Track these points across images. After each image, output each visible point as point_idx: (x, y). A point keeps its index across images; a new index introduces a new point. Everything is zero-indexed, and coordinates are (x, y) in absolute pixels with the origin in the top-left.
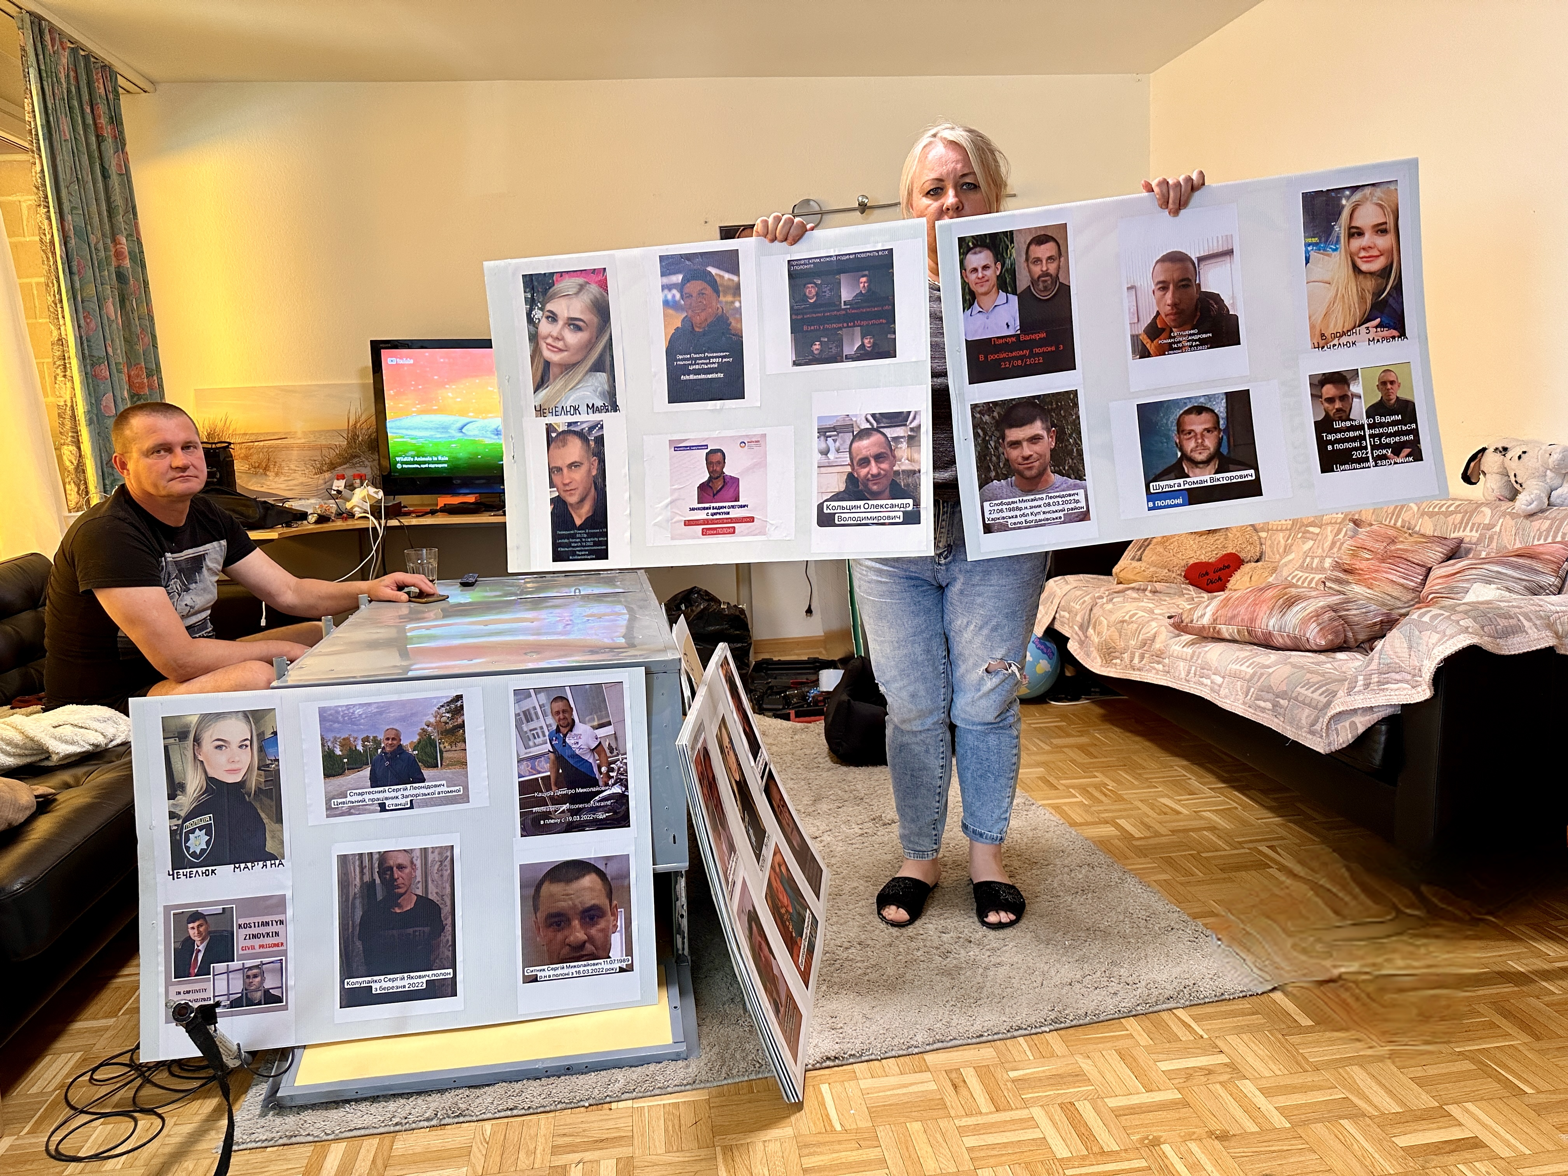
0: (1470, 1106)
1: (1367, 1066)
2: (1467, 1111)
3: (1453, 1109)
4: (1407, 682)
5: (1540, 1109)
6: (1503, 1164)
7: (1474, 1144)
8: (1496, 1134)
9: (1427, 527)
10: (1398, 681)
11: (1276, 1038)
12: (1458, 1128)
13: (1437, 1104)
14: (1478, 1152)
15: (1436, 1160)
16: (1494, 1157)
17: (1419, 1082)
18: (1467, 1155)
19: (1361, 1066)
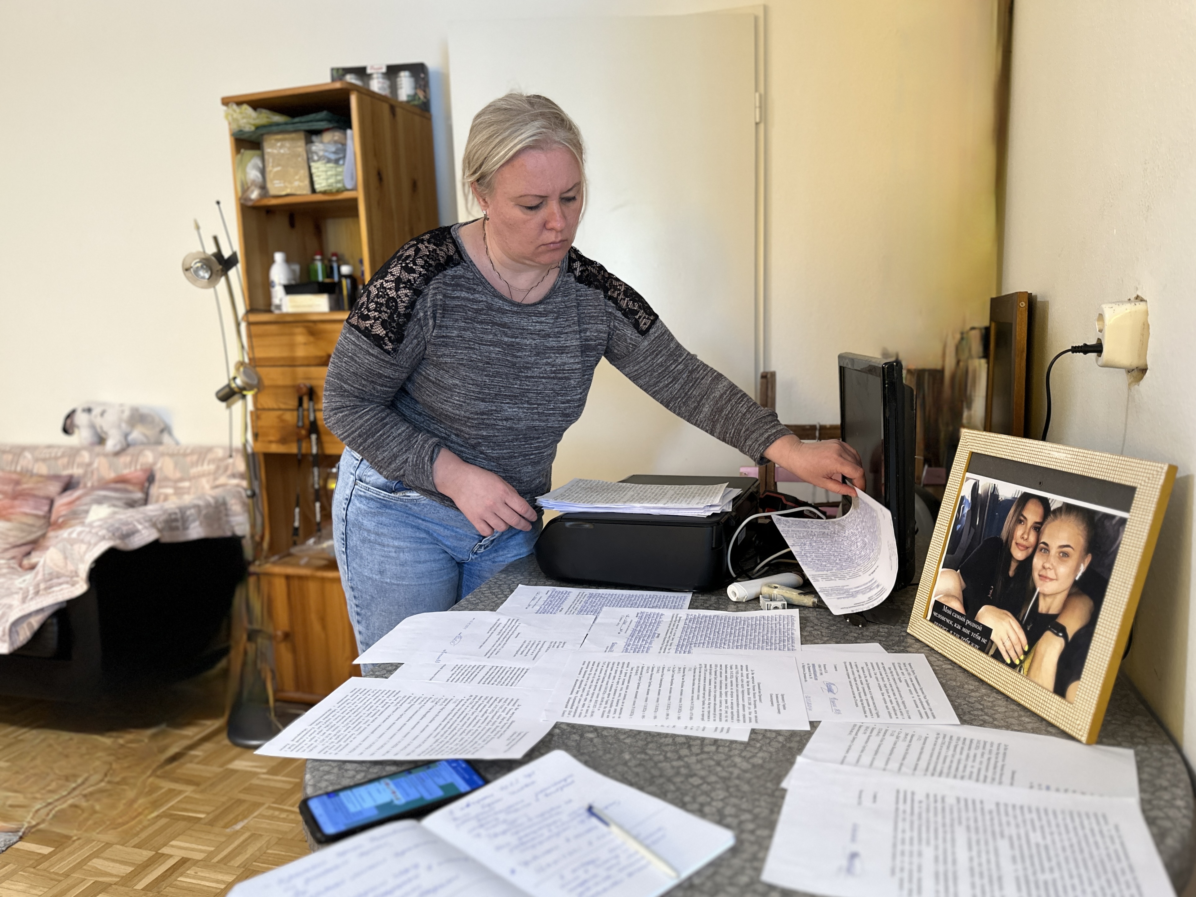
0: (173, 843)
1: (102, 855)
2: (172, 846)
3: (165, 850)
4: (67, 583)
5: (212, 823)
6: (202, 863)
7: (183, 861)
8: (193, 850)
9: (42, 469)
10: (60, 584)
11: (29, 872)
12: (171, 859)
13: (154, 853)
14: (187, 865)
15: (165, 884)
16: (196, 862)
17: (138, 846)
18: (181, 870)
19: (98, 857)
